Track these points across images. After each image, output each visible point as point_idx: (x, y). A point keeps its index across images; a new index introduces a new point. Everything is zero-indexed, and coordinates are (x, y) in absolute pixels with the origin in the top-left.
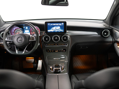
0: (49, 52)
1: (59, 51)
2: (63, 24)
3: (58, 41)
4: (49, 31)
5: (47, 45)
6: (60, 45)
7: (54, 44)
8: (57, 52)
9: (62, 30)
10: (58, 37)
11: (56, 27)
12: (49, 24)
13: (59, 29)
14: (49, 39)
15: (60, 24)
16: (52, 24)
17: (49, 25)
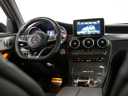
0: (77, 61)
1: (92, 61)
2: (99, 21)
3: (91, 47)
4: (79, 33)
5: (75, 52)
6: (94, 52)
7: (85, 51)
8: (89, 62)
9: (98, 32)
10: (91, 42)
11: (89, 27)
12: (79, 23)
13: (93, 30)
14: (78, 44)
15: (95, 23)
16: (82, 23)
17: (79, 25)
